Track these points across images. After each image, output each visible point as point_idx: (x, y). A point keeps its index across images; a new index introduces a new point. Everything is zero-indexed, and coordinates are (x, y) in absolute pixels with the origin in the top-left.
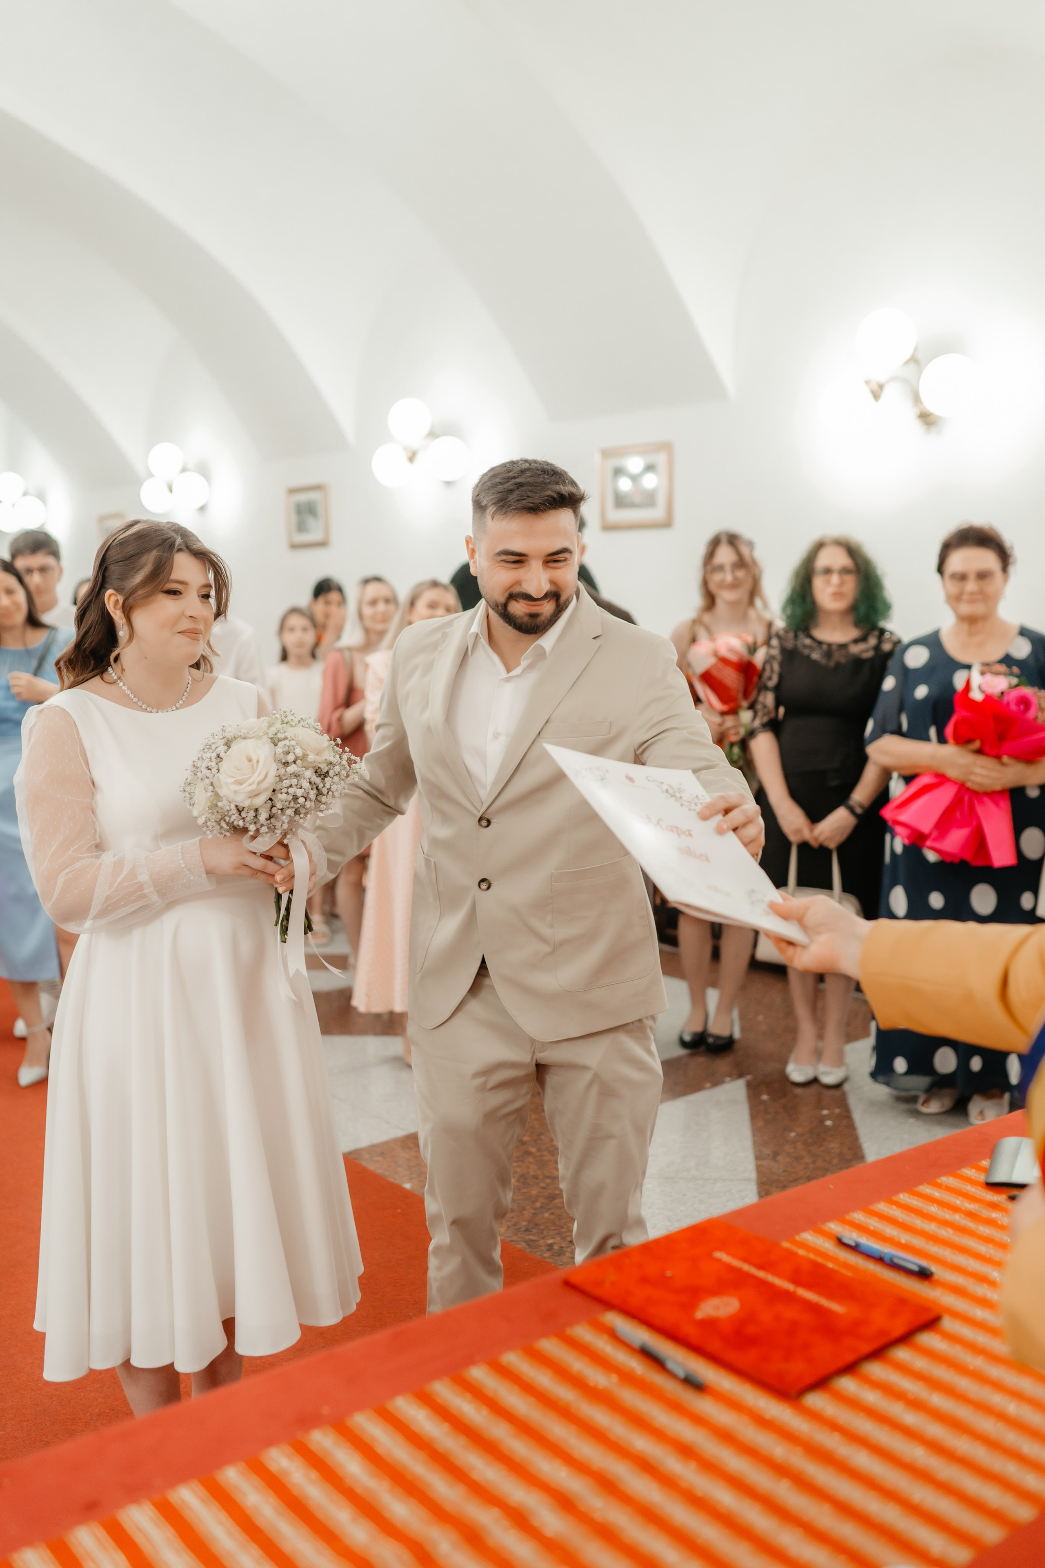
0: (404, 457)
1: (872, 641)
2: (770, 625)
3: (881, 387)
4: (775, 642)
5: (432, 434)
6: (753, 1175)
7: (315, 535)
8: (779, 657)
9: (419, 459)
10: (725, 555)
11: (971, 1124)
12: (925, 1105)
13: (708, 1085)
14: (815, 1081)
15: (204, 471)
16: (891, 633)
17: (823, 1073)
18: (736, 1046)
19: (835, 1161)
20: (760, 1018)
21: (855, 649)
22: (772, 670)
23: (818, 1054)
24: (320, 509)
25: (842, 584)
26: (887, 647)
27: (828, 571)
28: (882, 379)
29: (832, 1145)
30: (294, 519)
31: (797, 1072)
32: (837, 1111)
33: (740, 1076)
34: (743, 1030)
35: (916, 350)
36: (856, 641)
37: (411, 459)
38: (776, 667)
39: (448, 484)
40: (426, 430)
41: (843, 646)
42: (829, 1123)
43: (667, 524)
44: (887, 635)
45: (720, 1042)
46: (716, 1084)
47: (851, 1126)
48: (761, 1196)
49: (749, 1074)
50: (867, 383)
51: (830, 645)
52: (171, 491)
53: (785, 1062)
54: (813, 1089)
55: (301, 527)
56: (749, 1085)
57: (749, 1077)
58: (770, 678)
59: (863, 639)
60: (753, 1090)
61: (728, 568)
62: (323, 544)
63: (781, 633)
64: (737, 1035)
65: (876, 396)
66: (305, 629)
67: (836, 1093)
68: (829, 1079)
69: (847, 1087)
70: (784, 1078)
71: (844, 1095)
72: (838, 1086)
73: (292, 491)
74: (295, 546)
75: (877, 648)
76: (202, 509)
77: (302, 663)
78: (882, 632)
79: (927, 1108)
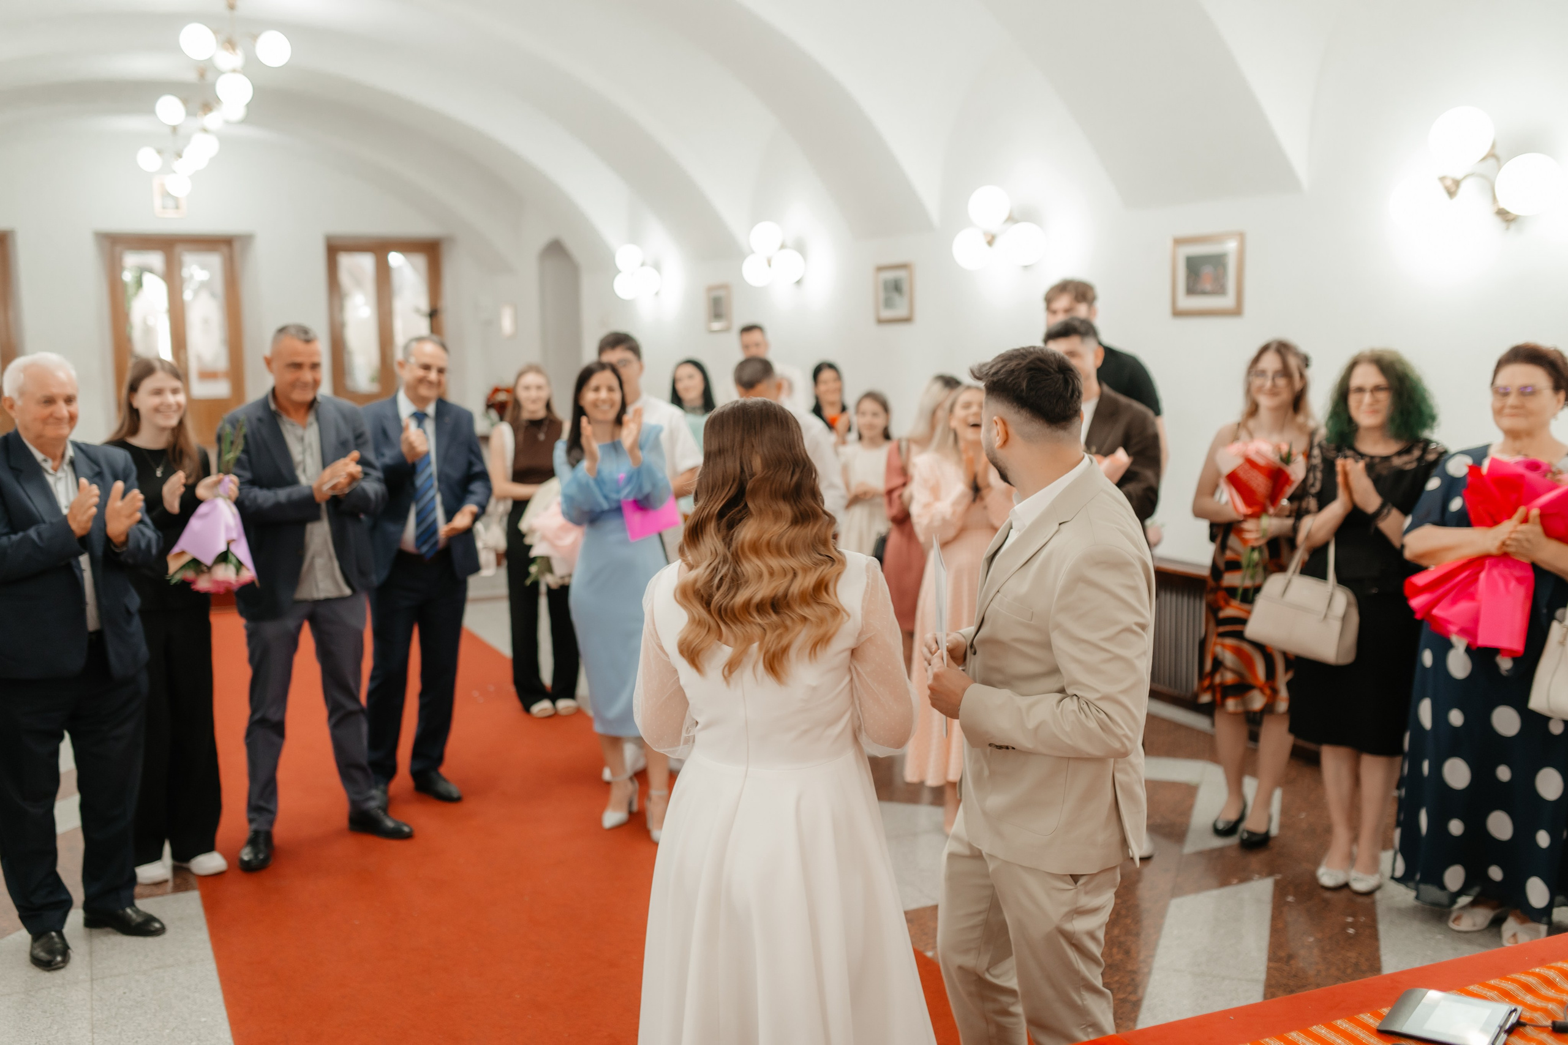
0: (983, 242)
1: (1417, 453)
2: (1312, 434)
3: (1457, 183)
4: (1316, 452)
5: (1011, 219)
6: (1262, 976)
7: (901, 312)
8: (1321, 467)
9: (998, 243)
10: (1271, 362)
11: (1503, 946)
12: (1456, 922)
13: (1235, 881)
14: (1346, 886)
15: (801, 248)
16: (1438, 444)
17: (1355, 880)
18: (1271, 843)
19: (1349, 971)
20: (1303, 815)
21: (1397, 462)
22: (1315, 478)
23: (1351, 859)
24: (905, 287)
25: (1376, 401)
26: (1431, 457)
27: (1360, 390)
28: (1459, 176)
29: (1349, 954)
30: (882, 295)
31: (1328, 875)
32: (1362, 919)
33: (1270, 874)
34: (1282, 826)
35: (1493, 146)
36: (1399, 453)
37: (990, 243)
38: (1319, 475)
39: (1026, 267)
40: (1005, 216)
41: (1386, 459)
42: (1351, 931)
43: (1237, 311)
44: (1433, 446)
45: (1255, 839)
46: (1244, 879)
47: (1375, 936)
48: (1265, 997)
49: (1279, 872)
50: (1442, 179)
51: (1372, 457)
52: (770, 266)
53: (1317, 863)
54: (1344, 894)
55: (888, 303)
56: (1277, 884)
57: (1278, 877)
58: (1313, 485)
59: (1406, 451)
60: (1280, 892)
61: (1270, 374)
62: (907, 320)
63: (1324, 443)
64: (1274, 831)
65: (1451, 193)
66: (875, 414)
67: (1366, 900)
68: (1360, 886)
69: (1378, 895)
70: (1314, 879)
71: (1374, 903)
72: (1370, 893)
73: (880, 269)
74: (881, 321)
75: (1420, 459)
76: (799, 282)
77: (873, 443)
78: (1427, 442)
79: (1458, 925)
